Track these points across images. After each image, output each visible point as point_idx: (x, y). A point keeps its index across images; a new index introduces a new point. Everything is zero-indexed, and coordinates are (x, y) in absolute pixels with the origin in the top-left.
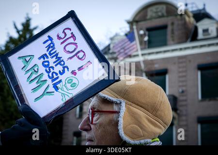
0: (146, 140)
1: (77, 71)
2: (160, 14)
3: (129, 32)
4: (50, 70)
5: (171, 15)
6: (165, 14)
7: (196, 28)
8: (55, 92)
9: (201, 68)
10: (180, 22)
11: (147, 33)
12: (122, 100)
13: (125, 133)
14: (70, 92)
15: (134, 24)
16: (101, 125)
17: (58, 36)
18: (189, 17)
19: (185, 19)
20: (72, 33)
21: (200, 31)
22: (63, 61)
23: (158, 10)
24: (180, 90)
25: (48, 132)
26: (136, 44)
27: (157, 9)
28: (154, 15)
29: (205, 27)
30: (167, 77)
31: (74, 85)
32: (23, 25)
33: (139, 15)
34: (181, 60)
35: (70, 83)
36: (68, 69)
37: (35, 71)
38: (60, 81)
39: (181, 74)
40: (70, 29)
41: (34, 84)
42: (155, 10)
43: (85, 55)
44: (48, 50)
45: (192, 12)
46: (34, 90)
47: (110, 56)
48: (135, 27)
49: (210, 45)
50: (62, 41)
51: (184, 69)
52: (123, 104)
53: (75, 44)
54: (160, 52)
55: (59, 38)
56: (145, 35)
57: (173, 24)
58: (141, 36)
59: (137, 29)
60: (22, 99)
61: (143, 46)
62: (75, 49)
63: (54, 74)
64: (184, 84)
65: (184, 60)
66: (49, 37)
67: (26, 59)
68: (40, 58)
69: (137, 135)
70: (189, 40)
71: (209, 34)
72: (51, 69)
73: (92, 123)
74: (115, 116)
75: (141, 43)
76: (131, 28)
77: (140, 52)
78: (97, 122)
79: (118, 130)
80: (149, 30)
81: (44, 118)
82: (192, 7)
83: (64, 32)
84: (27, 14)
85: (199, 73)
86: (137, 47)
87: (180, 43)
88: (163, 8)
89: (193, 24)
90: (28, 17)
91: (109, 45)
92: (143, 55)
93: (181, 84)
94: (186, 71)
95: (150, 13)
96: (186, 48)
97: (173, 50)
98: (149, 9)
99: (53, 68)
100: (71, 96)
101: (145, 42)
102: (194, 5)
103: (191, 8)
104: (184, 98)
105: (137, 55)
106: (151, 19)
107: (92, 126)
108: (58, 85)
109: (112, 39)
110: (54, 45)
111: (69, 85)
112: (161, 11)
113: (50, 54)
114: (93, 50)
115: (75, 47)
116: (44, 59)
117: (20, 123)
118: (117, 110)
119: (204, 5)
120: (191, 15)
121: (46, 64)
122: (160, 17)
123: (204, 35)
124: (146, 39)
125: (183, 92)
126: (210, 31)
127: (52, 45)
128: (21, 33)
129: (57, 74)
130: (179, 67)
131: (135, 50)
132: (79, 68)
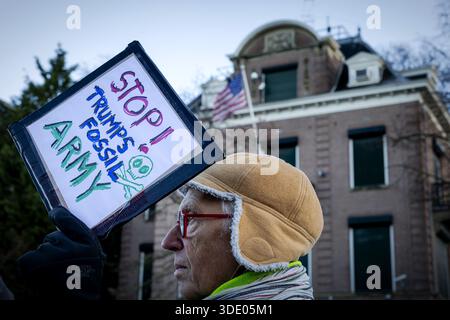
0: (280, 264)
1: (149, 145)
2: (285, 44)
3: (233, 75)
4: (101, 145)
5: (304, 48)
6: (294, 45)
7: (345, 69)
8: (112, 182)
9: (354, 135)
10: (319, 59)
11: (263, 77)
12: (237, 195)
13: (242, 252)
14: (138, 181)
15: (242, 61)
16: (200, 239)
17: (112, 86)
18: (333, 49)
19: (326, 54)
20: (137, 80)
21: (352, 73)
22: (123, 128)
23: (282, 38)
24: (320, 173)
25: (102, 253)
26: (245, 94)
27: (280, 36)
28: (275, 46)
29: (361, 67)
30: (297, 149)
31: (144, 170)
32: (52, 62)
33: (250, 47)
34: (320, 123)
35: (137, 166)
36: (133, 142)
37: (75, 149)
38: (121, 164)
39: (320, 146)
40: (133, 74)
41: (75, 172)
42: (276, 38)
43: (161, 116)
44: (96, 112)
45: (339, 41)
46: (75, 181)
47: (202, 115)
48: (243, 67)
49: (368, 97)
50: (120, 94)
51: (326, 138)
52: (239, 202)
53: (144, 99)
54: (285, 109)
55: (115, 89)
56: (260, 79)
57: (306, 61)
58: (254, 83)
59: (246, 69)
60: (54, 198)
61: (257, 99)
62: (144, 107)
63: (109, 153)
64: (326, 161)
65: (325, 122)
66: (97, 88)
67: (58, 129)
68: (82, 126)
69: (262, 255)
70: (334, 88)
71: (367, 79)
72: (104, 144)
73: (184, 236)
74: (224, 222)
75: (253, 93)
76: (237, 69)
77: (252, 109)
78: (194, 233)
79: (231, 247)
80: (267, 71)
81: (95, 229)
82: (339, 34)
83: (122, 78)
84: (59, 45)
85: (351, 143)
86: (246, 99)
87: (318, 93)
88: (290, 35)
89: (340, 62)
90: (60, 50)
91: (200, 97)
92: (256, 113)
93: (320, 162)
94: (328, 141)
95: (269, 43)
96: (328, 103)
97: (307, 106)
98: (267, 37)
99: (106, 141)
100: (140, 189)
101: (261, 91)
102: (342, 30)
103: (337, 36)
104: (326, 186)
105: (248, 114)
106: (269, 53)
107: (185, 242)
108: (117, 172)
109: (204, 87)
110: (106, 102)
111: (135, 171)
112: (286, 40)
113: (100, 118)
114: (175, 107)
115: (143, 103)
116: (90, 126)
117: (53, 240)
118: (227, 213)
119: (359, 30)
120: (337, 46)
121: (95, 134)
122: (285, 50)
123: (359, 81)
124: (262, 86)
125: (323, 175)
126: (368, 74)
127: (102, 102)
128: (49, 76)
129: (113, 152)
130: (318, 135)
131: (243, 104)
132: (153, 140)
